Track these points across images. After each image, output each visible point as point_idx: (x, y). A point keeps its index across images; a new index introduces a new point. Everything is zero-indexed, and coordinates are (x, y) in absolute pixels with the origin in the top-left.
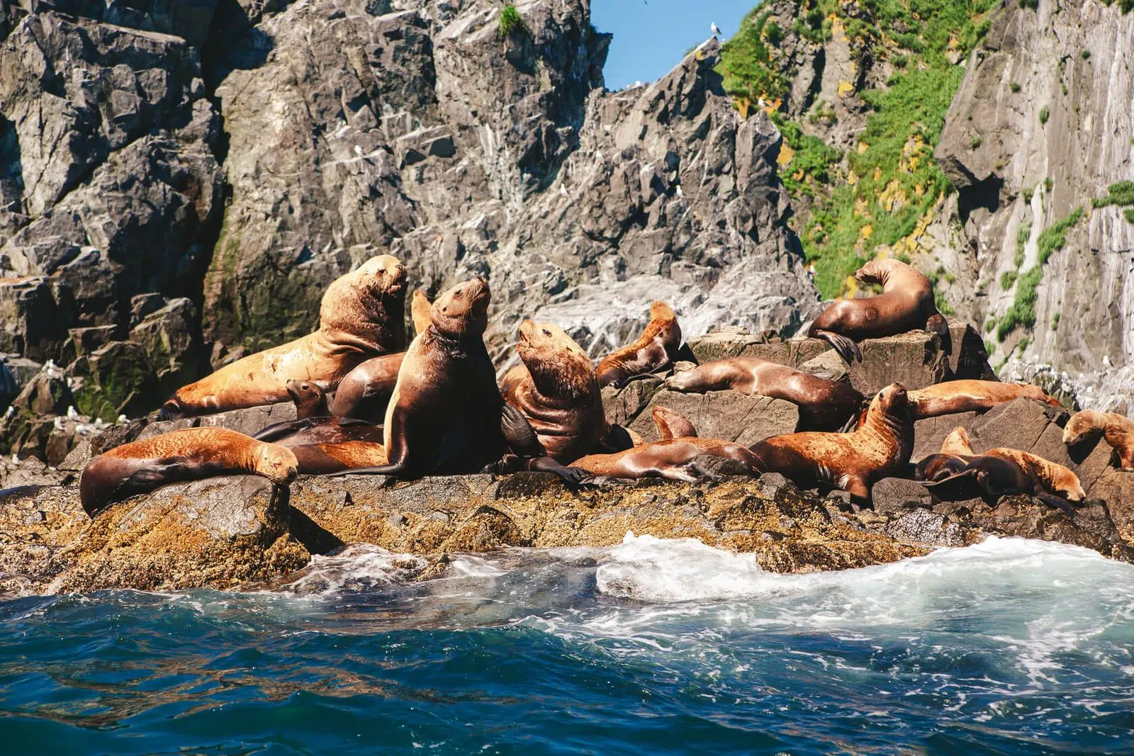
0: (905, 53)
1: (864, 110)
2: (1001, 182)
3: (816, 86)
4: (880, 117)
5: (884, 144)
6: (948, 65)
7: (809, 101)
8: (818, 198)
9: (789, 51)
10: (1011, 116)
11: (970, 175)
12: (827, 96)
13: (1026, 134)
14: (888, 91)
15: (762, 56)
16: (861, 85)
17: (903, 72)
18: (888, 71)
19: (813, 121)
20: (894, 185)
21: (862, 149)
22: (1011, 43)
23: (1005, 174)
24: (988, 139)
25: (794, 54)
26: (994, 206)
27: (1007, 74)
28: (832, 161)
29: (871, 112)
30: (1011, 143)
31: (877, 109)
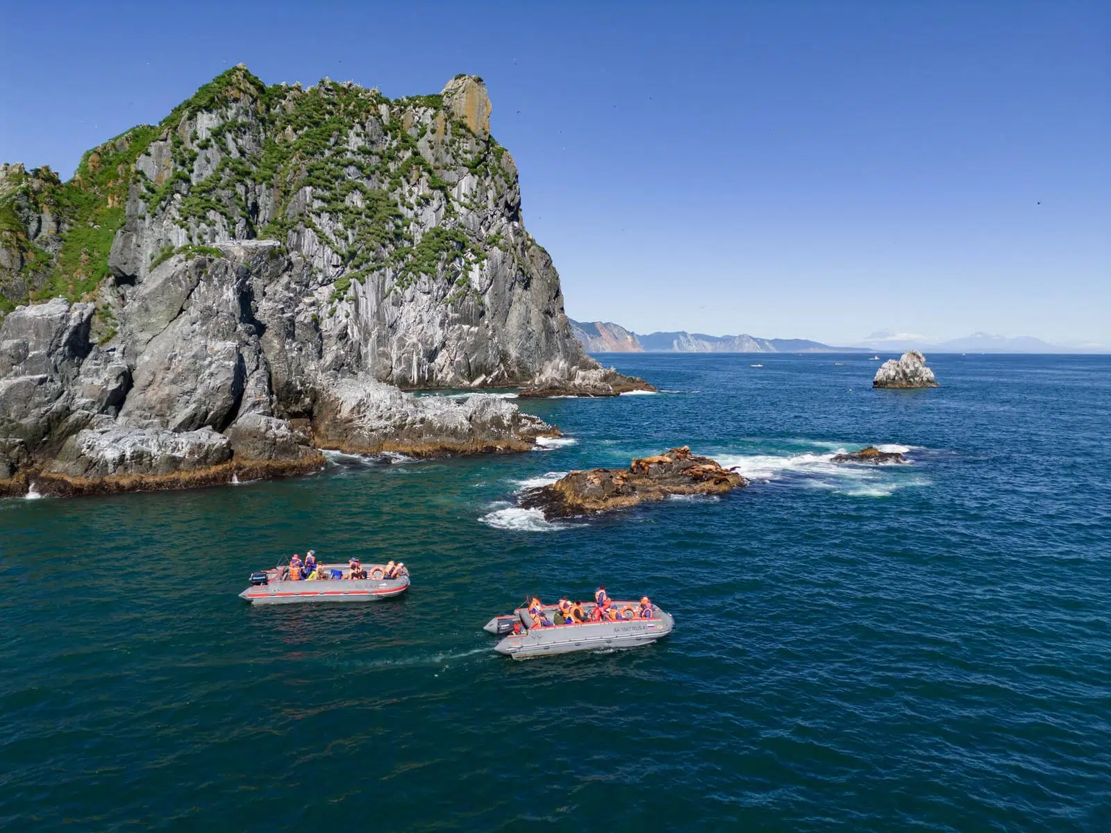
0: (72, 220)
1: (60, 241)
2: (136, 277)
3: (39, 230)
4: (67, 244)
5: (71, 255)
6: (90, 227)
7: (36, 235)
8: (47, 272)
9: (26, 215)
10: (138, 255)
11: (124, 274)
12: (44, 233)
13: (144, 261)
14: (67, 234)
15: (15, 216)
16: (58, 231)
17: (73, 228)
18: (66, 226)
19: (38, 242)
20: (79, 270)
21: (61, 255)
22: (135, 230)
23: (137, 274)
24: (130, 261)
25: (28, 216)
26: (133, 284)
27: (134, 240)
28: (50, 258)
29: (63, 242)
30: (138, 264)
31: (65, 241)
